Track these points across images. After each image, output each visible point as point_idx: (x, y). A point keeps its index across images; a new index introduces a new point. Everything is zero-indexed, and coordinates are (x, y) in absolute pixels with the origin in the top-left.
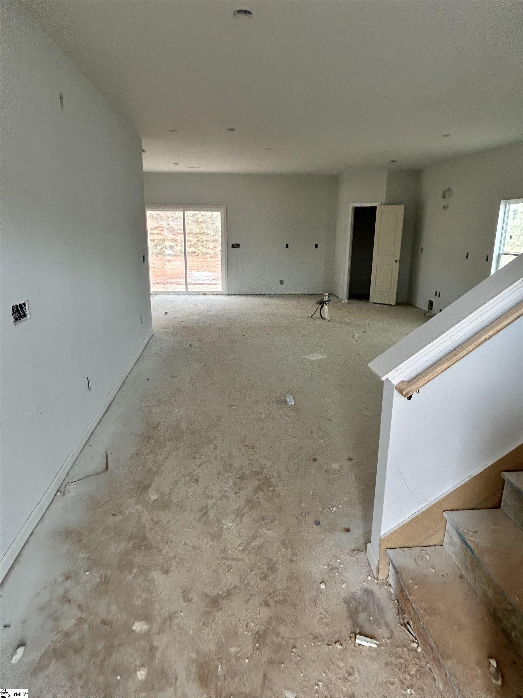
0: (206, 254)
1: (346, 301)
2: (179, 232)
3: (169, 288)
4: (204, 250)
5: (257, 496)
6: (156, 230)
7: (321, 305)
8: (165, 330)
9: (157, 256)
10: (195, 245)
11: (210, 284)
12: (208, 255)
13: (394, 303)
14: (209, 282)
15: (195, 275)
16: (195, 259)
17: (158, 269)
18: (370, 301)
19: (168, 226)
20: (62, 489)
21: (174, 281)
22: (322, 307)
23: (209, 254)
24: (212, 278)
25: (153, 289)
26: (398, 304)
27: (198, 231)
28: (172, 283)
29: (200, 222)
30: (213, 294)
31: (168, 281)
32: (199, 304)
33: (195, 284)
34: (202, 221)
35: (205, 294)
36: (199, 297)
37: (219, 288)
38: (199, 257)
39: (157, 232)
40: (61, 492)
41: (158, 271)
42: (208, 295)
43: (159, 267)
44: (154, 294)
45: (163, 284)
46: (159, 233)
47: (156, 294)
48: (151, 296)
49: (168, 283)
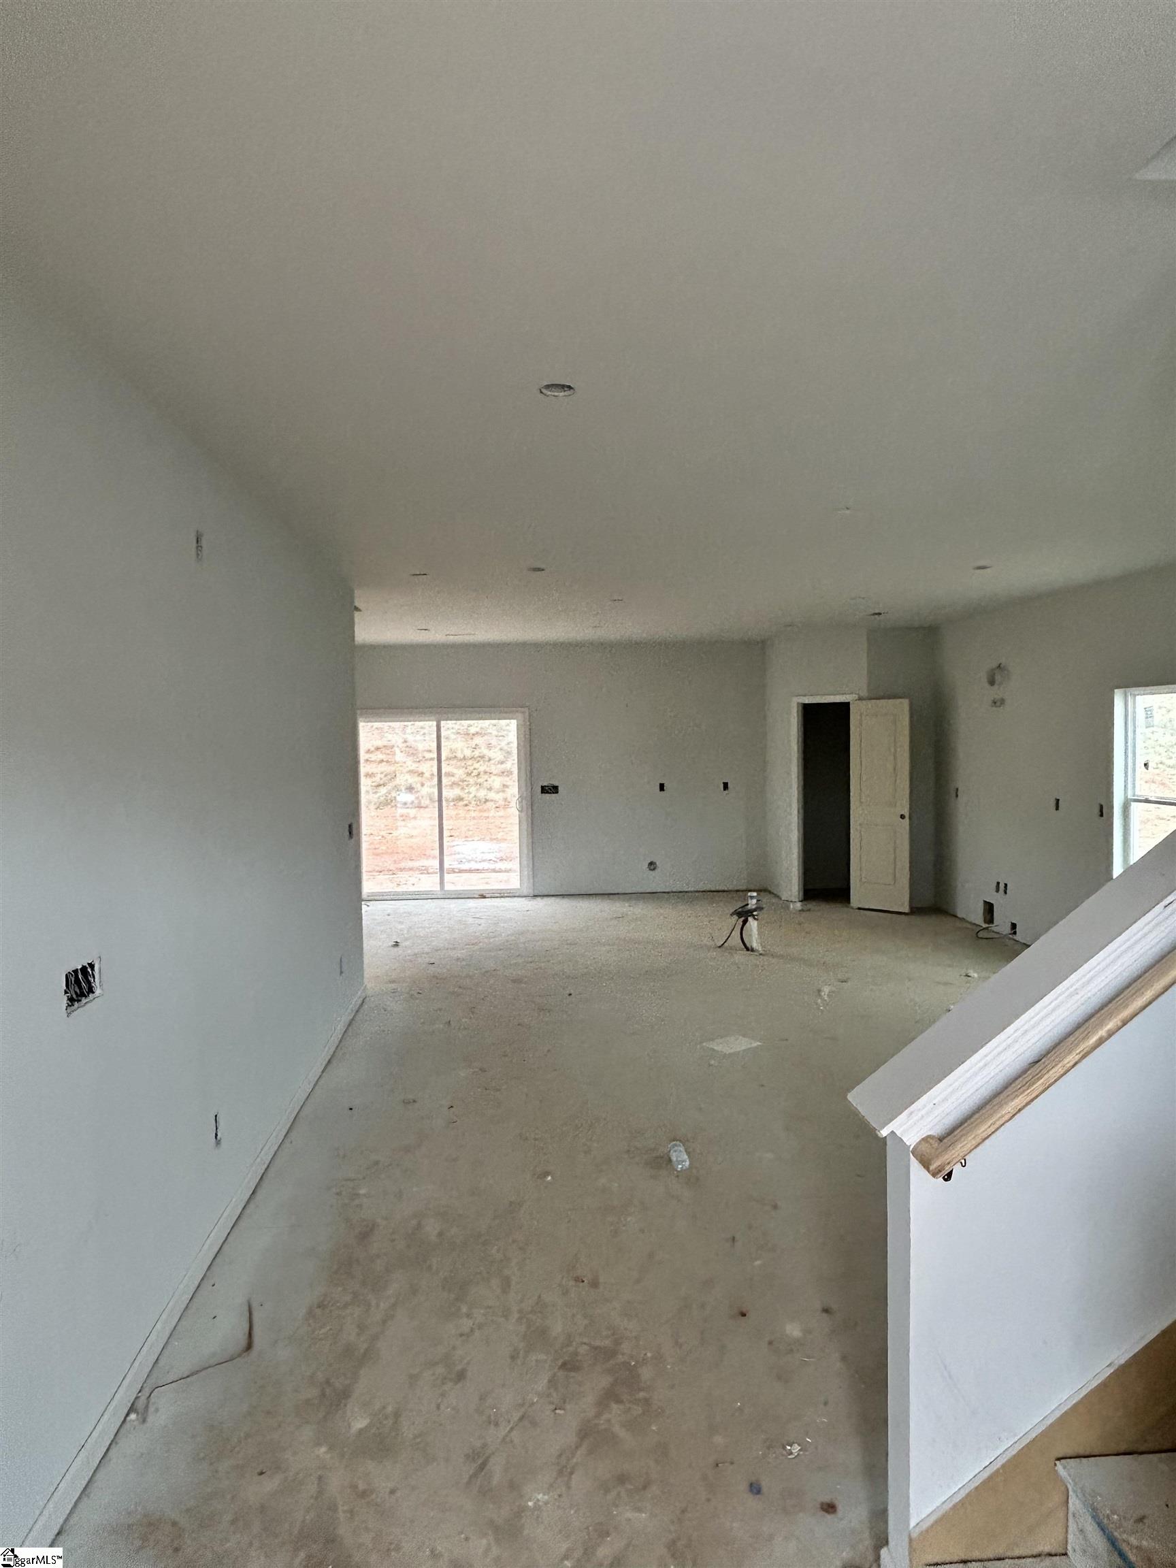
0: (486, 801)
1: (799, 905)
2: (428, 755)
4: (482, 794)
5: (606, 1416)
6: (378, 752)
7: (743, 918)
8: (394, 986)
9: (377, 808)
10: (460, 783)
11: (494, 871)
12: (489, 804)
13: (906, 909)
14: (492, 866)
15: (463, 850)
16: (462, 812)
17: (380, 837)
18: (852, 905)
19: (405, 745)
20: (141, 1404)
21: (415, 864)
22: (745, 922)
23: (492, 801)
24: (499, 855)
25: (368, 887)
26: (915, 911)
27: (468, 753)
28: (411, 869)
29: (473, 735)
30: (502, 895)
31: (402, 865)
32: (470, 920)
33: (461, 871)
34: (477, 733)
35: (483, 897)
36: (471, 903)
37: (514, 882)
38: (470, 808)
39: (380, 756)
40: (138, 1414)
41: (380, 843)
42: (488, 898)
43: (383, 833)
44: (370, 898)
45: (391, 873)
46: (385, 760)
47: (375, 898)
48: (363, 903)
49: (401, 870)
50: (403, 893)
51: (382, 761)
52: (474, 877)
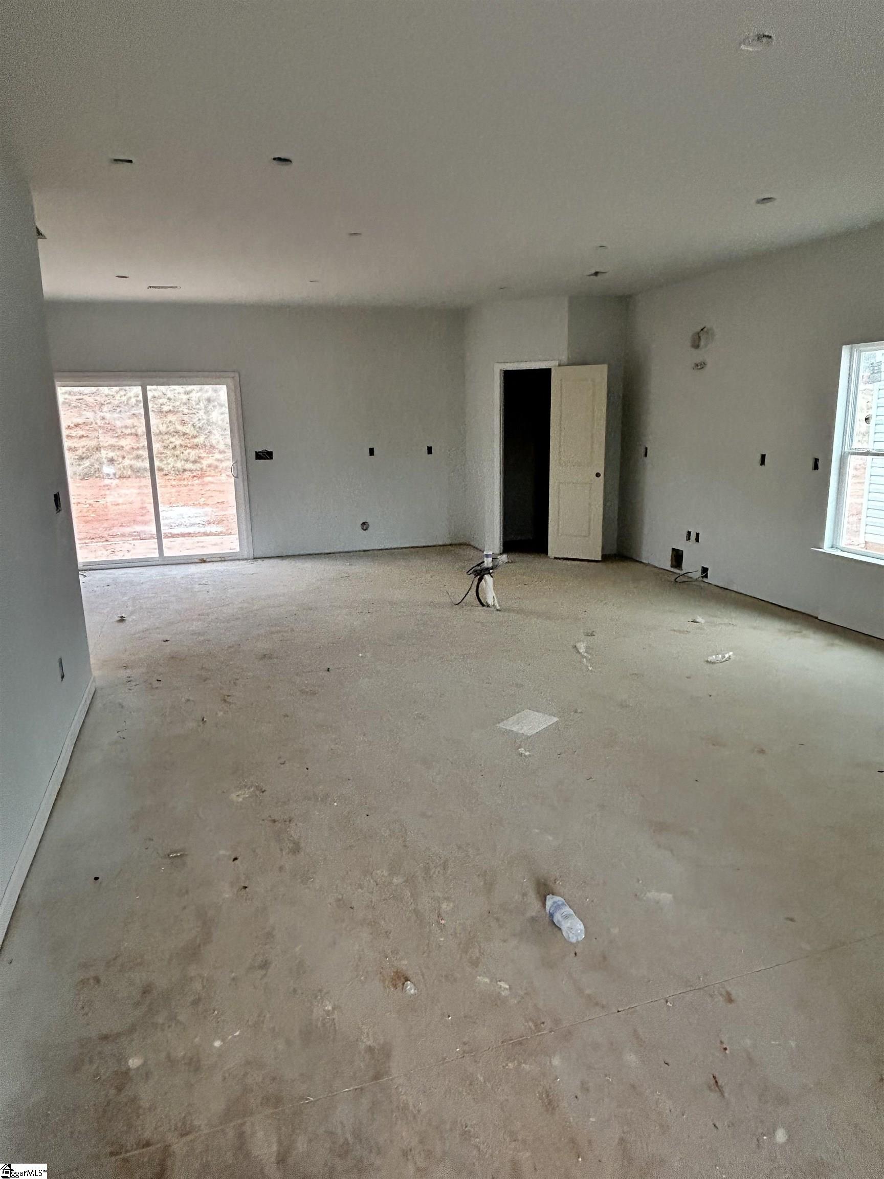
0: (185, 470)
3: (118, 547)
6: (78, 429)
7: (479, 577)
9: (83, 479)
11: (206, 534)
12: (187, 474)
13: (599, 558)
14: (202, 530)
17: (88, 506)
18: (549, 554)
21: (127, 530)
22: (480, 580)
24: (206, 519)
25: (83, 556)
26: (607, 558)
28: (123, 535)
29: (167, 412)
30: (223, 558)
31: (115, 530)
32: (197, 587)
33: (178, 536)
34: (170, 411)
35: (203, 561)
36: (194, 569)
37: (231, 544)
39: (81, 433)
41: (88, 511)
42: (209, 562)
43: (91, 502)
44: (85, 568)
45: (104, 539)
46: (84, 435)
47: (93, 567)
48: (79, 572)
49: (113, 536)
50: (121, 561)
51: (83, 436)
52: (188, 541)
